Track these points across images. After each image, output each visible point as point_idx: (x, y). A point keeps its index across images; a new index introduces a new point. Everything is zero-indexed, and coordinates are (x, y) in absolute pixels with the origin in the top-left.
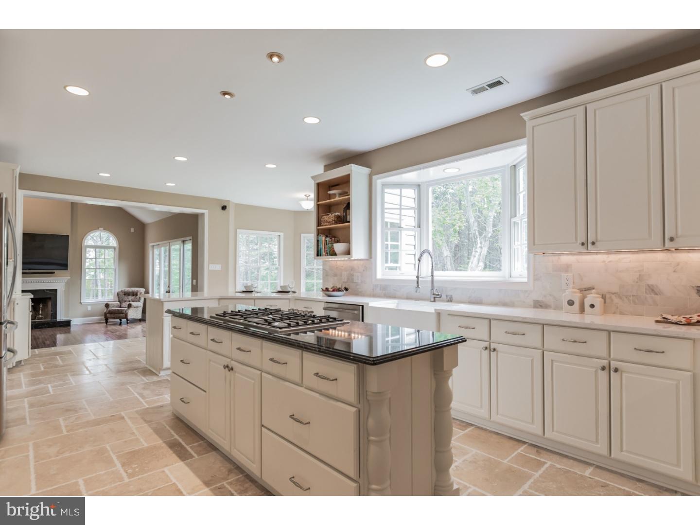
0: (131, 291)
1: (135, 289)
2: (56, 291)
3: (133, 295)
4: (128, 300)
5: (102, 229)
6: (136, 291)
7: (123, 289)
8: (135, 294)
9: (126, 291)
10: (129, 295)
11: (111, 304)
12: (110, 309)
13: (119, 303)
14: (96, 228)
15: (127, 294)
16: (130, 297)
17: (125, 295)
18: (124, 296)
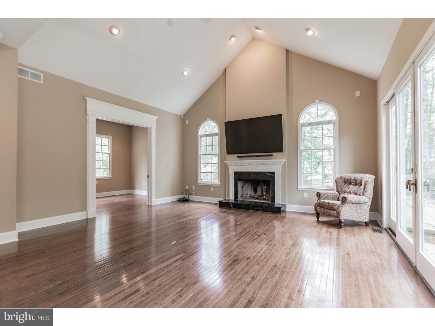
0: (353, 178)
1: (359, 176)
2: (273, 173)
3: (356, 185)
4: (348, 190)
5: (318, 101)
6: (359, 178)
7: (343, 175)
8: (357, 183)
9: (346, 177)
10: (350, 184)
11: (324, 194)
12: (322, 200)
13: (337, 193)
14: (310, 102)
15: (348, 182)
16: (351, 186)
17: (345, 182)
18: (344, 184)
